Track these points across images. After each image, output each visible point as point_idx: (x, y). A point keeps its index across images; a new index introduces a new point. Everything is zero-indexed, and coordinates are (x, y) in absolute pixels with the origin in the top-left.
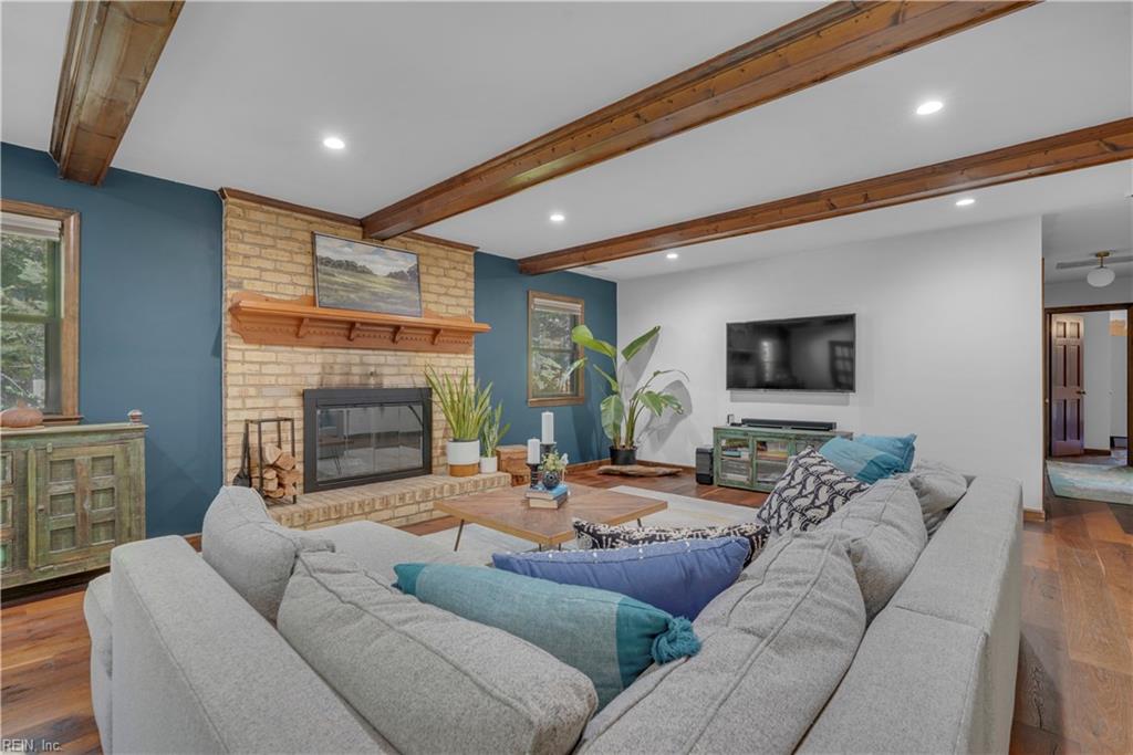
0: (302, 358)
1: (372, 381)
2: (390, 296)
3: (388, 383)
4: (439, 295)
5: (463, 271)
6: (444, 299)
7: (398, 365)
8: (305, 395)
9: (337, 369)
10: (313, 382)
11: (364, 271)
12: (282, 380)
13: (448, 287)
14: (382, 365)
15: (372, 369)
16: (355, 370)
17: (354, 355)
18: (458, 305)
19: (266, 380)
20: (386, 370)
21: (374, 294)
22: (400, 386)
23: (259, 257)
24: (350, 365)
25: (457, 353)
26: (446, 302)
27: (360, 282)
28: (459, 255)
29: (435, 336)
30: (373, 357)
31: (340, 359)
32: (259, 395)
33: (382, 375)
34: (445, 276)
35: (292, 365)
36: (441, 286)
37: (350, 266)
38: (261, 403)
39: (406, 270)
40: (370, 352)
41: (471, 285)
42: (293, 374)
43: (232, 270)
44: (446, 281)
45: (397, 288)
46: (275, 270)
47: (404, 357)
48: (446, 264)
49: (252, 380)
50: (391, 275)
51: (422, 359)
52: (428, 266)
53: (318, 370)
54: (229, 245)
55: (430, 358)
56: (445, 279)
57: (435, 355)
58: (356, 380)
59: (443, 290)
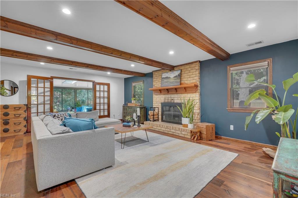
0: (161, 97)
1: (172, 101)
2: (173, 82)
3: (175, 101)
4: (188, 78)
5: (195, 69)
6: (189, 79)
7: (177, 97)
8: (162, 103)
9: (167, 99)
10: (163, 101)
11: (169, 78)
12: (159, 101)
13: (190, 75)
14: (174, 97)
15: (172, 98)
16: (169, 99)
17: (169, 96)
18: (193, 79)
19: (158, 101)
20: (175, 99)
21: (170, 82)
22: (178, 102)
23: (156, 80)
24: (168, 98)
25: (193, 93)
26: (190, 80)
27: (168, 80)
28: (193, 65)
29: (186, 90)
30: (173, 96)
31: (167, 97)
32: (156, 103)
33: (174, 100)
34: (189, 72)
35: (160, 98)
36: (188, 75)
37: (167, 78)
38: (157, 105)
39: (177, 75)
40: (172, 95)
41: (198, 72)
42: (160, 100)
43: (154, 84)
44: (190, 74)
45: (175, 79)
46: (158, 82)
47: (179, 95)
48: (190, 69)
49: (156, 101)
50: (174, 77)
51: (183, 95)
52: (184, 71)
53: (164, 99)
54: (153, 80)
55: (185, 95)
56: (189, 73)
57: (187, 94)
58: (169, 101)
59: (189, 77)
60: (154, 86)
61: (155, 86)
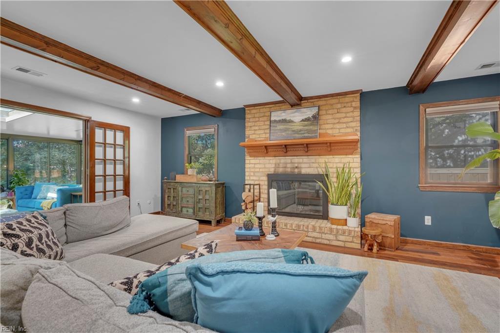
0: (268, 161)
1: (296, 170)
2: (301, 130)
3: (304, 171)
4: (334, 124)
5: (352, 106)
6: (338, 126)
7: (309, 163)
8: (269, 176)
9: (281, 165)
10: (272, 171)
11: (291, 121)
12: (261, 170)
13: (340, 118)
14: (300, 163)
15: (296, 165)
16: (289, 166)
17: (288, 159)
18: (348, 127)
19: (258, 170)
20: (303, 166)
21: (294, 131)
22: (310, 173)
23: (254, 126)
24: (286, 163)
25: (346, 155)
26: (338, 127)
27: (288, 127)
28: (348, 99)
29: (331, 147)
30: (296, 160)
31: (282, 161)
32: (254, 175)
33: (301, 167)
34: (338, 112)
35: (265, 164)
36: (335, 119)
37: (284, 121)
38: (254, 178)
39: (310, 116)
40: (296, 157)
41: (357, 113)
42: (265, 168)
43: (247, 132)
44: (338, 115)
45: (306, 126)
46: (260, 129)
47: (313, 159)
48: (339, 106)
49: (253, 170)
50: (303, 120)
51: (322, 159)
52: (326, 110)
53: (273, 166)
54: (246, 124)
55: (328, 158)
56: (337, 114)
57: (331, 157)
58: (289, 170)
59: (337, 121)
60: (249, 137)
61: (251, 137)
